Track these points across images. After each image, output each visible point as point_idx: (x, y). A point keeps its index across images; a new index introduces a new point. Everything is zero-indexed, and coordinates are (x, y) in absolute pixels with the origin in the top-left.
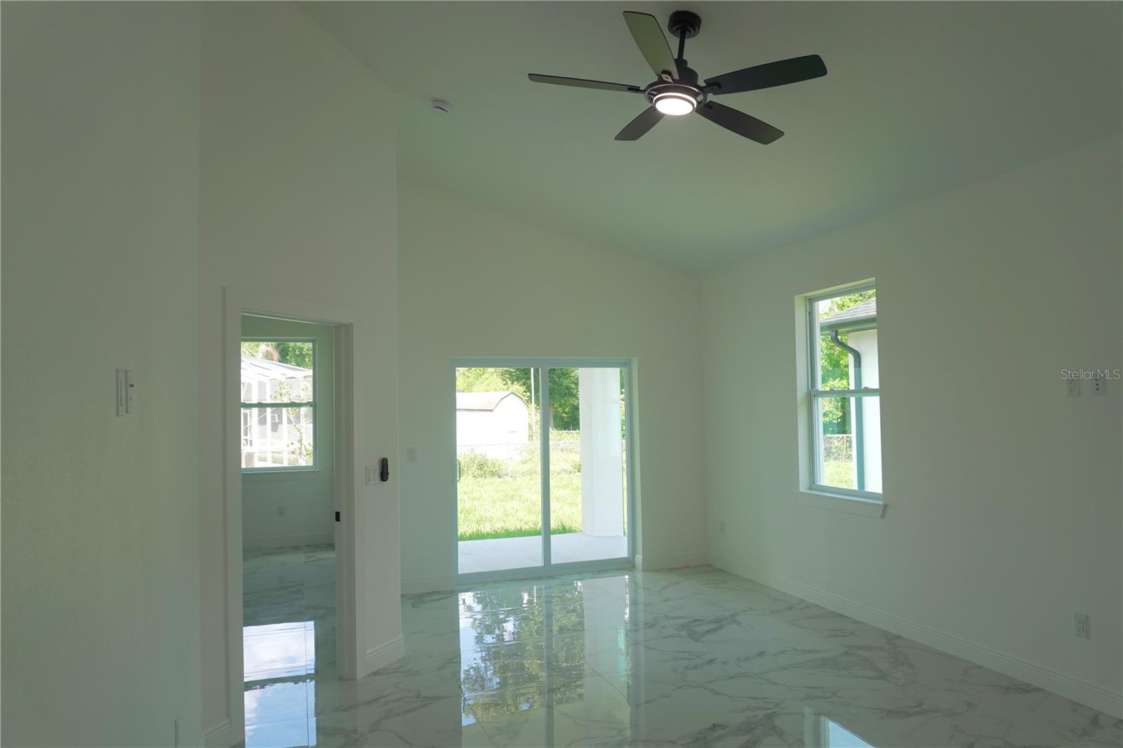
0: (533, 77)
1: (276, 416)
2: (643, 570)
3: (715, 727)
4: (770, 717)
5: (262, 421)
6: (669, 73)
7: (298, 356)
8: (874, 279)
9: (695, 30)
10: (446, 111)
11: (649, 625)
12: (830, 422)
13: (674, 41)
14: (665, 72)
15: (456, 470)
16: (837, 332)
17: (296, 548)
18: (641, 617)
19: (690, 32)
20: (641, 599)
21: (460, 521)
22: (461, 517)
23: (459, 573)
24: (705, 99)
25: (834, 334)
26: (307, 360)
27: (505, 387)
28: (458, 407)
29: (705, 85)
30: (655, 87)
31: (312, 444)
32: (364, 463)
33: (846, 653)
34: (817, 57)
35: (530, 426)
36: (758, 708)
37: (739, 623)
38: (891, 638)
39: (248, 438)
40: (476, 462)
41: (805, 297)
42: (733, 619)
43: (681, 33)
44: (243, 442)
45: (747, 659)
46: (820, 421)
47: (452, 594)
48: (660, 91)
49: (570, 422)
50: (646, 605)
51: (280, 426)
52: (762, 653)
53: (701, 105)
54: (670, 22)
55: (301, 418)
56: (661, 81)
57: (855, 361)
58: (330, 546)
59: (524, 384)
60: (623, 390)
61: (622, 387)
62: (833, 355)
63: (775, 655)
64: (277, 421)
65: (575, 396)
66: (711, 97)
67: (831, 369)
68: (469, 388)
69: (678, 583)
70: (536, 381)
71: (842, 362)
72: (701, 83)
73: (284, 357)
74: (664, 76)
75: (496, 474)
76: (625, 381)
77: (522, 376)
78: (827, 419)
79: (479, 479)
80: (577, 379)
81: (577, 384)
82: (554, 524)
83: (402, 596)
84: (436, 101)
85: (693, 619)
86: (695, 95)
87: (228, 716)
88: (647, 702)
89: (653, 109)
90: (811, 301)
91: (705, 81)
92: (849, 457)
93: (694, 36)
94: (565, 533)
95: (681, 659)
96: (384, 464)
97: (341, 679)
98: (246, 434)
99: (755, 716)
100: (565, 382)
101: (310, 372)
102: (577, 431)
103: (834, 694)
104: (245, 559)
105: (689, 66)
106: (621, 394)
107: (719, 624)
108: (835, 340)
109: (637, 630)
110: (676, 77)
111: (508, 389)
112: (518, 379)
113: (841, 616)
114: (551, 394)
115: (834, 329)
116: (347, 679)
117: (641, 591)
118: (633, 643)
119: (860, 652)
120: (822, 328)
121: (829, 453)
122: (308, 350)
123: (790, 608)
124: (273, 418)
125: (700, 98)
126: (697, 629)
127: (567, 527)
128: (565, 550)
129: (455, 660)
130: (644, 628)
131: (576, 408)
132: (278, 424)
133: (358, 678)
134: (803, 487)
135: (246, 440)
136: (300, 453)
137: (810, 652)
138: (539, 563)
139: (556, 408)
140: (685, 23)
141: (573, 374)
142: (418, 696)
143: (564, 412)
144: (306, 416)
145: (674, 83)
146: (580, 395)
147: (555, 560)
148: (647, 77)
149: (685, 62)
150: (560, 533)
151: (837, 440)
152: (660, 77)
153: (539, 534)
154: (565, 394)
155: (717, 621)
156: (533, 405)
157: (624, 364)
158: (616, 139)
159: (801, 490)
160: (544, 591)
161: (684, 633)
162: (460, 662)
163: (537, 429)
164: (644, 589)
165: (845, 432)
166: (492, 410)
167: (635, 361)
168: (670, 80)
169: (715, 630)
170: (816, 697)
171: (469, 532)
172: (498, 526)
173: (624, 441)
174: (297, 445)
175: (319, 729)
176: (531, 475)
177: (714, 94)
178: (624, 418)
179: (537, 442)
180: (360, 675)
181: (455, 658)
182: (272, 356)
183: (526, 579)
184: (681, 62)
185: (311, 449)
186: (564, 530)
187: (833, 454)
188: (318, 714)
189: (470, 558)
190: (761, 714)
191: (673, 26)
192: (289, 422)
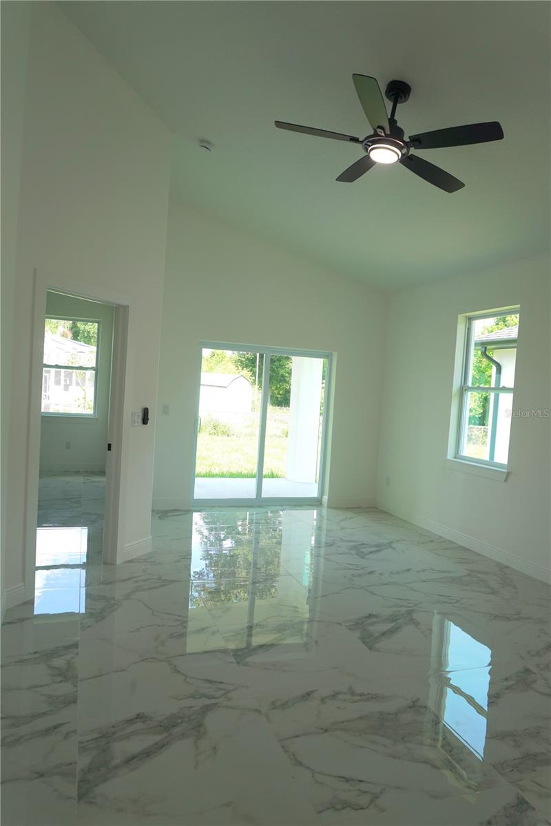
0: (279, 124)
1: (68, 379)
2: (328, 507)
3: (370, 616)
4: (410, 612)
5: (58, 382)
6: (382, 128)
7: (86, 337)
8: (519, 306)
9: (405, 97)
10: (210, 150)
11: (329, 545)
12: (474, 416)
13: (389, 104)
14: (379, 127)
15: (197, 424)
16: (486, 348)
17: (77, 473)
18: (323, 539)
19: (402, 98)
20: (325, 527)
21: (197, 465)
22: (198, 462)
23: (195, 498)
24: (408, 151)
25: (483, 349)
26: (92, 340)
27: (237, 372)
28: (201, 383)
29: (409, 140)
30: (371, 139)
31: (93, 400)
32: (131, 409)
33: (469, 575)
34: (498, 123)
35: (253, 402)
36: (401, 606)
37: (394, 549)
38: (503, 569)
39: (47, 394)
40: (212, 423)
41: (466, 317)
42: (389, 545)
43: (395, 99)
44: (43, 396)
45: (398, 573)
46: (467, 415)
47: (189, 512)
48: (374, 142)
49: (283, 400)
50: (328, 531)
51: (70, 387)
52: (409, 570)
53: (405, 157)
54: (387, 88)
55: (87, 381)
56: (376, 134)
57: (497, 370)
58: (102, 473)
59: (251, 371)
60: (324, 381)
61: (323, 379)
62: (481, 367)
63: (418, 572)
64: (68, 383)
65: (288, 383)
66: (413, 151)
67: (478, 377)
68: (211, 370)
69: (352, 518)
70: (260, 369)
71: (486, 373)
72: (406, 139)
73: (76, 335)
74: (378, 130)
75: (226, 434)
76: (326, 374)
77: (250, 364)
78: (471, 414)
79: (213, 436)
80: (291, 370)
81: (290, 374)
82: (265, 472)
83: (153, 511)
84: (202, 141)
85: (360, 543)
86: (400, 148)
87: (24, 581)
88: (322, 596)
89: (368, 157)
90: (470, 319)
91: (409, 137)
92: (484, 443)
93: (405, 101)
94: (273, 477)
95: (350, 569)
96: (146, 412)
97: (105, 563)
98: (45, 391)
99: (399, 611)
100: (282, 372)
101: (94, 349)
102: (287, 408)
103: (457, 601)
104: (41, 476)
105: (398, 125)
106: (323, 383)
107: (379, 547)
108: (484, 354)
109: (320, 547)
110: (388, 132)
111: (239, 373)
112: (247, 366)
113: (469, 550)
114: (270, 380)
115: (485, 346)
116: (109, 563)
117: (325, 522)
118: (316, 556)
119: (478, 575)
120: (476, 344)
121: (470, 439)
122: (94, 333)
123: (432, 541)
124: (66, 381)
125: (405, 151)
126: (363, 550)
127: (275, 474)
128: (271, 489)
129: (188, 557)
130: (325, 546)
131: (288, 392)
132: (69, 385)
133: (117, 563)
134: (450, 456)
135: (45, 395)
136: (84, 407)
137: (444, 572)
138: (254, 496)
139: (273, 390)
140: (398, 91)
141: (287, 366)
142: (160, 579)
143: (279, 394)
144: (90, 380)
145: (386, 137)
146: (292, 382)
147: (264, 495)
148: (366, 131)
149: (396, 122)
150: (270, 477)
151: (477, 430)
152: (375, 131)
153: (254, 477)
154: (281, 381)
155: (378, 546)
156: (257, 386)
157: (328, 356)
158: (337, 180)
159: (448, 458)
160: (255, 516)
161: (353, 552)
162: (191, 558)
163: (259, 404)
164: (328, 520)
165: (484, 425)
166: (226, 387)
167: (335, 355)
168: (383, 134)
169: (376, 552)
170: (444, 602)
171: (203, 472)
172: (225, 470)
173: (322, 418)
174: (82, 401)
175: (88, 596)
176: (251, 436)
177: (415, 148)
178: (323, 401)
179: (258, 414)
180: (119, 561)
181: (187, 556)
182: (67, 335)
183: (243, 506)
184: (392, 121)
185: (92, 404)
186: (272, 476)
187: (473, 439)
188: (87, 585)
189: (203, 489)
190: (404, 610)
191: (389, 92)
192: (77, 384)
